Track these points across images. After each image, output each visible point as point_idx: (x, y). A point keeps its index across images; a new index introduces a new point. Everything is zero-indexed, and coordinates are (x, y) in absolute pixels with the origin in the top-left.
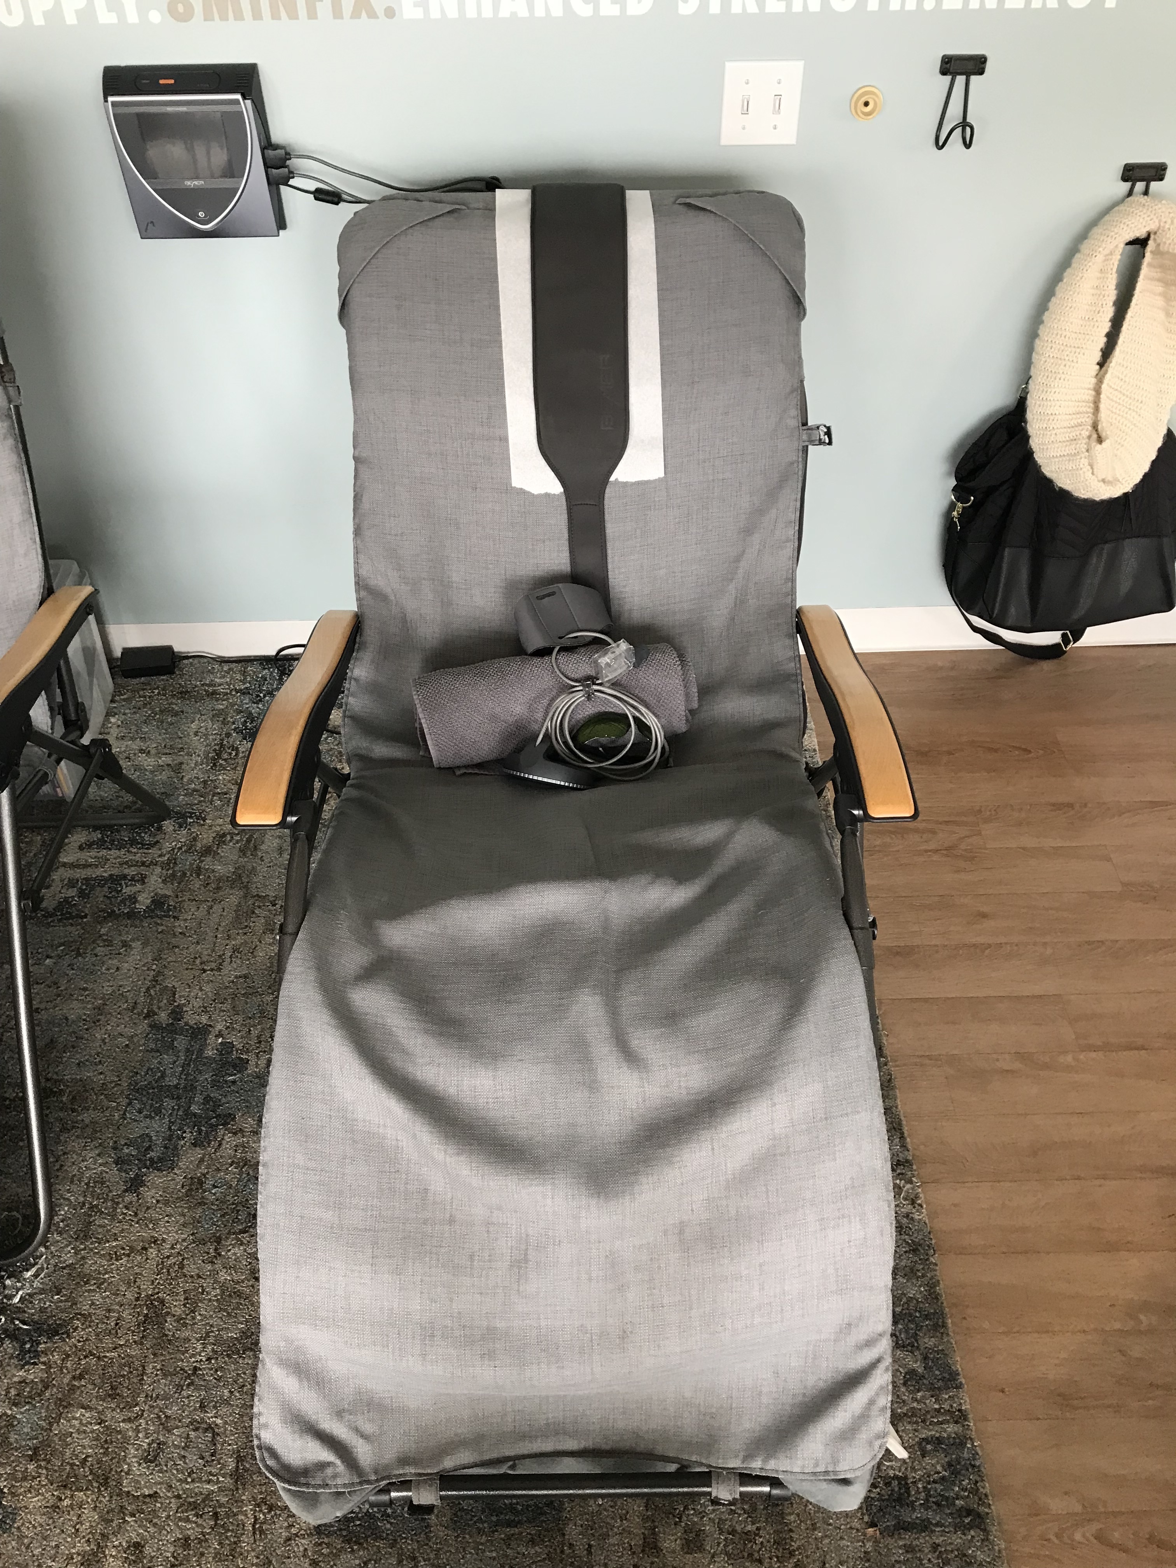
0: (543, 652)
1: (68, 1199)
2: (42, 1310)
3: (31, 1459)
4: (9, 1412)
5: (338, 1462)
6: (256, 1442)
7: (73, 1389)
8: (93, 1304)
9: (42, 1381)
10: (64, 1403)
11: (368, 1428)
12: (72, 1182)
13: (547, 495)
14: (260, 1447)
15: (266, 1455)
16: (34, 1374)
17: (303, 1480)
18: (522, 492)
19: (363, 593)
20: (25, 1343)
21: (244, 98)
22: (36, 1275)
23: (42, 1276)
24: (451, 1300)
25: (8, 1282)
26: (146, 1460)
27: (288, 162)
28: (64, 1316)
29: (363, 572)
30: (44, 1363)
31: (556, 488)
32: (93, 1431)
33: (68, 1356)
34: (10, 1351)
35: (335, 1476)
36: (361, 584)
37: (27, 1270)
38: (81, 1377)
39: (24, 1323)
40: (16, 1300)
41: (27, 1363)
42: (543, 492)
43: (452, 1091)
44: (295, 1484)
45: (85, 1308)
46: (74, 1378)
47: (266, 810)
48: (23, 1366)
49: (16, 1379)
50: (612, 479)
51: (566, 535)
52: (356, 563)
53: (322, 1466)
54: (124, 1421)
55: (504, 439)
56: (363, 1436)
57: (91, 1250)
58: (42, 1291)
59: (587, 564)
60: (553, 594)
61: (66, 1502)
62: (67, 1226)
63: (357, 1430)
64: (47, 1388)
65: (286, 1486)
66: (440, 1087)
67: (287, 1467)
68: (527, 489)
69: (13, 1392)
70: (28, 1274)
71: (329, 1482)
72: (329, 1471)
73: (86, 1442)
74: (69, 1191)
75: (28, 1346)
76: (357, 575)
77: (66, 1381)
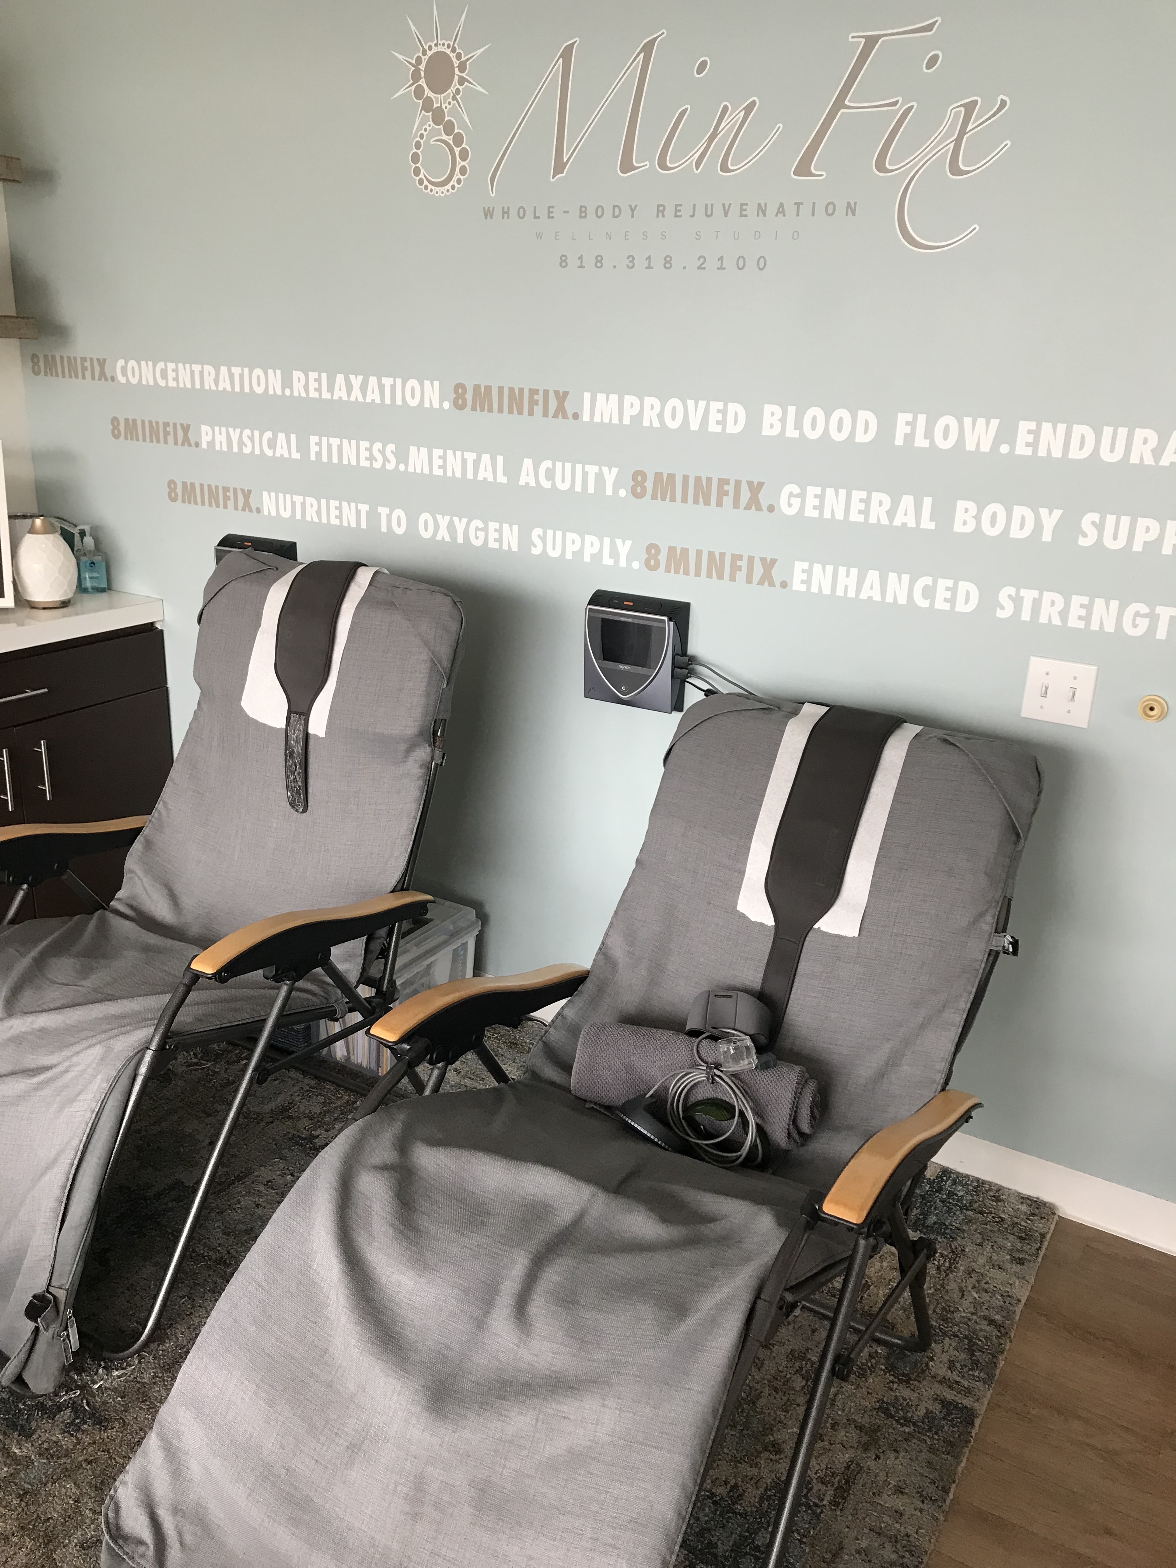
0: (694, 1034)
1: (178, 1339)
2: (105, 1403)
3: (20, 1497)
4: (33, 1457)
5: (152, 1547)
6: (112, 1492)
7: (80, 1466)
8: (136, 1418)
9: (67, 1450)
10: (68, 1474)
11: (188, 1538)
12: (189, 1328)
13: (762, 925)
14: (112, 1498)
15: (112, 1506)
16: (67, 1442)
17: (120, 1542)
18: (743, 916)
19: (601, 957)
20: (77, 1418)
21: (670, 619)
22: (119, 1377)
23: (122, 1379)
24: (295, 1455)
25: (100, 1371)
26: (82, 1547)
27: (690, 667)
28: (113, 1414)
29: (609, 942)
30: (77, 1439)
31: (770, 921)
32: (68, 1503)
33: (94, 1443)
34: (66, 1417)
35: (143, 1556)
36: (603, 951)
37: (117, 1370)
38: (90, 1463)
39: (88, 1404)
40: (96, 1386)
41: (69, 1432)
42: (759, 920)
43: (384, 1279)
44: (116, 1542)
45: (129, 1418)
46: (86, 1460)
47: (390, 1030)
48: (64, 1432)
49: (54, 1439)
50: (816, 926)
51: (766, 961)
52: (607, 934)
53: (141, 1542)
54: (90, 1510)
55: (743, 873)
56: (182, 1544)
57: (164, 1381)
58: (115, 1390)
59: (775, 989)
60: (730, 997)
61: (15, 1539)
62: (163, 1356)
63: (180, 1535)
64: (66, 1456)
65: (110, 1541)
66: (378, 1271)
67: (118, 1528)
68: (747, 915)
69: (45, 1446)
70: (116, 1373)
71: (136, 1558)
72: (142, 1549)
73: (59, 1508)
74: (182, 1333)
75: (78, 1421)
76: (603, 943)
77: (80, 1459)
